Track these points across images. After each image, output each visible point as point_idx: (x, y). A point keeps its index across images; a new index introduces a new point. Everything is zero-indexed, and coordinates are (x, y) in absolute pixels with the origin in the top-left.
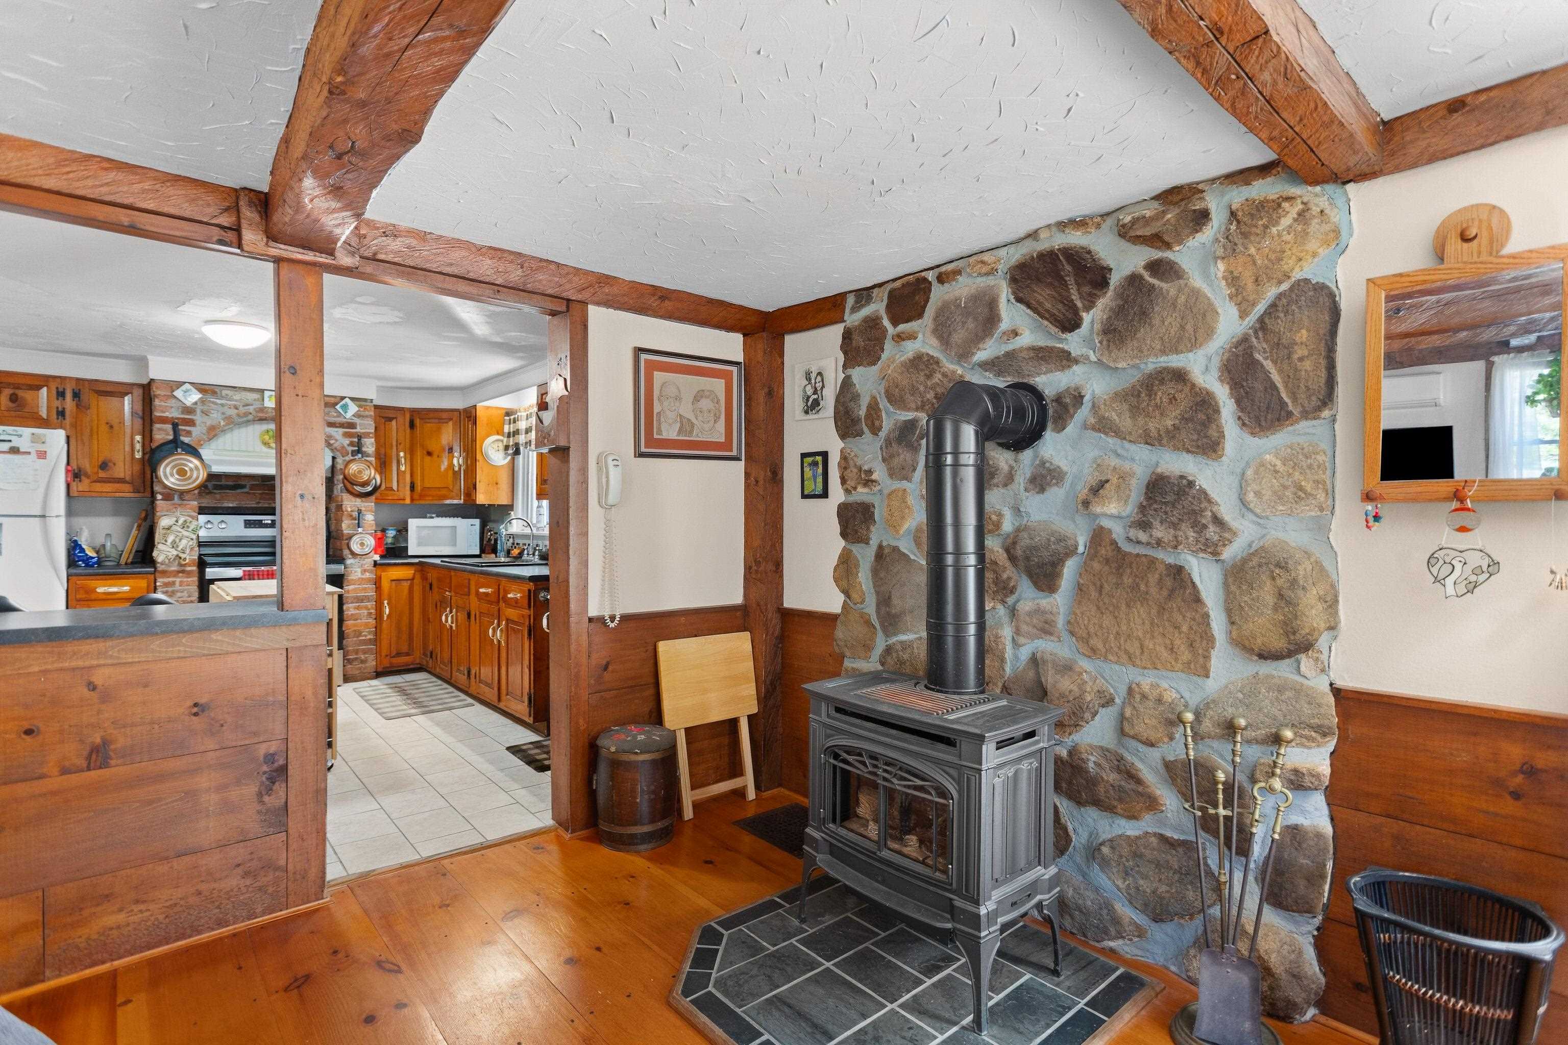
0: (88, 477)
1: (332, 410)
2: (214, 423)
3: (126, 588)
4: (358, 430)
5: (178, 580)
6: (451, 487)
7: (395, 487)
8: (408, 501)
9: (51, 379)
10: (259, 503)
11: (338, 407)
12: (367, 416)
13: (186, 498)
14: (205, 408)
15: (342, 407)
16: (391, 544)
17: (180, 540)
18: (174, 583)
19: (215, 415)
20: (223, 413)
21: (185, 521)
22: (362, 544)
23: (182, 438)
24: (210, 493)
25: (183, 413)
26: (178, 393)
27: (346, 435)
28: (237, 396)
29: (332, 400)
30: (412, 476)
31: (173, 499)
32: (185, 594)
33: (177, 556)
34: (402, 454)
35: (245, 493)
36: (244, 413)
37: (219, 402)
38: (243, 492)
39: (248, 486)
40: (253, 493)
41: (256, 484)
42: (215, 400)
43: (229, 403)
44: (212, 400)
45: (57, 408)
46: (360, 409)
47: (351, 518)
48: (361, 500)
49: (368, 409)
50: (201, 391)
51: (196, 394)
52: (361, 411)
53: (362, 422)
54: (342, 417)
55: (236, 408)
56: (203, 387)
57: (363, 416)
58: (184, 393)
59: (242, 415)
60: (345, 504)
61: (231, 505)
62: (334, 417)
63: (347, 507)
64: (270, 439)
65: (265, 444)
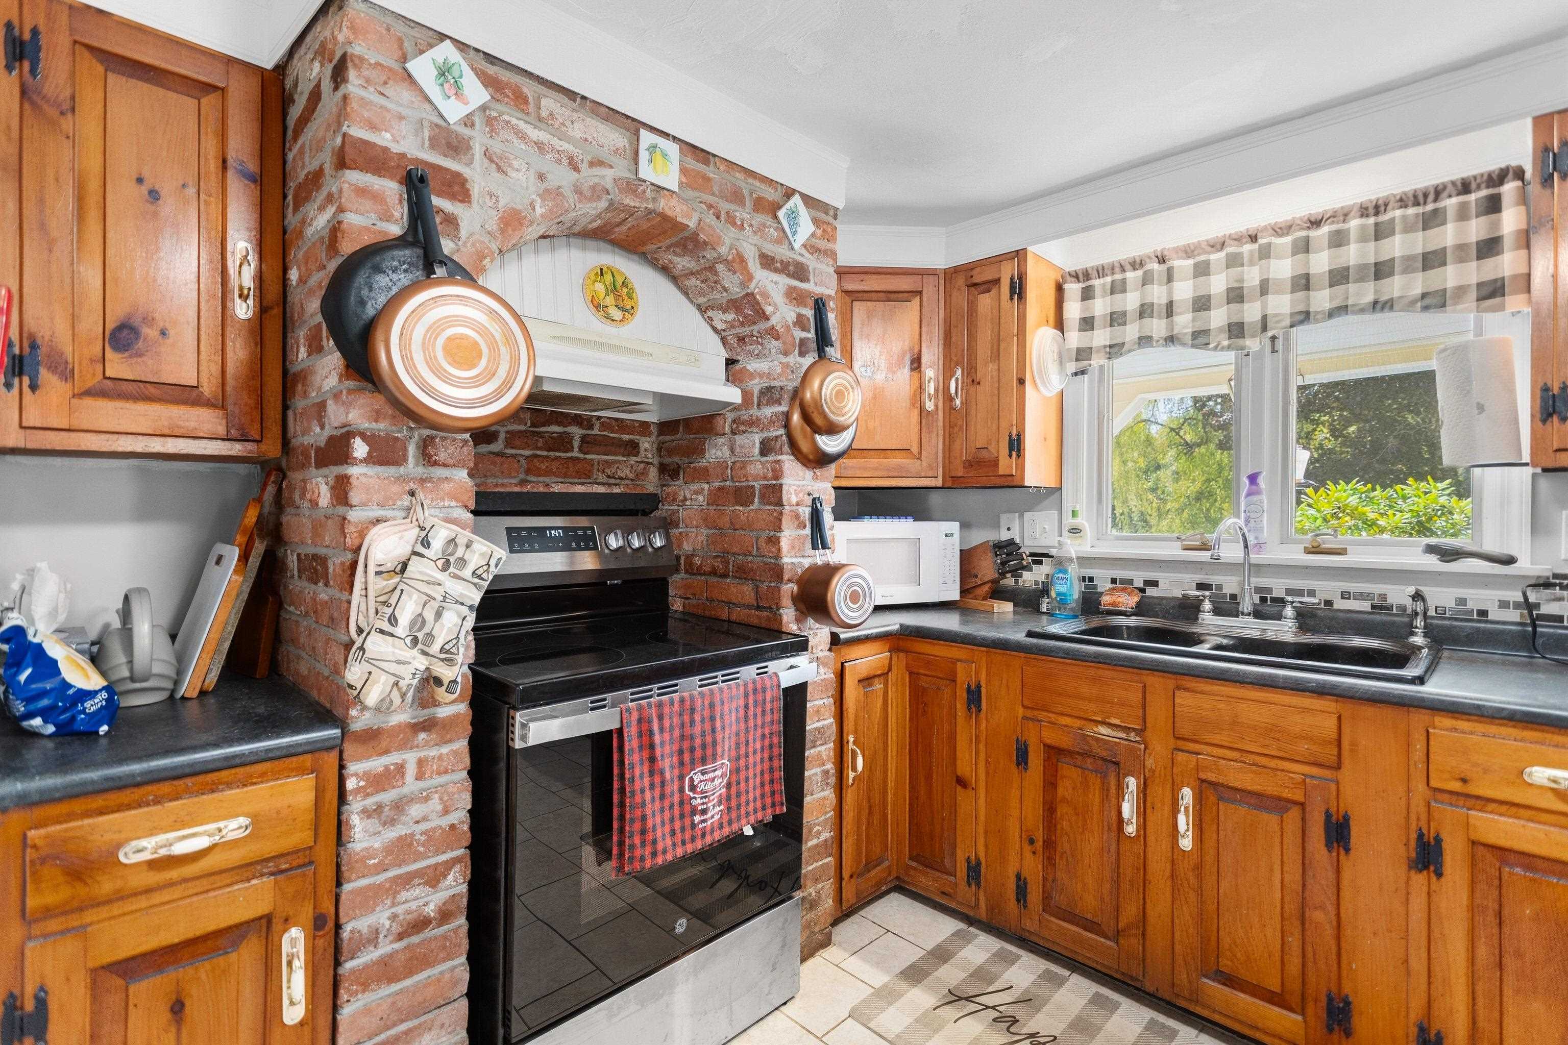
0: (66, 373)
2: (519, 204)
3: (237, 829)
4: (812, 285)
5: (410, 758)
11: (780, 215)
12: (826, 253)
13: (442, 456)
14: (496, 147)
15: (788, 218)
17: (439, 615)
18: (401, 768)
19: (519, 176)
20: (541, 177)
21: (452, 541)
25: (434, 144)
26: (422, 72)
27: (790, 295)
28: (577, 124)
29: (771, 195)
31: (399, 461)
32: (435, 804)
33: (429, 672)
35: (493, 453)
36: (593, 188)
37: (534, 134)
38: (491, 453)
39: (502, 436)
40: (512, 455)
41: (520, 432)
42: (522, 125)
43: (556, 142)
44: (513, 120)
46: (819, 232)
47: (796, 522)
48: (812, 474)
49: (828, 233)
50: (486, 79)
51: (474, 89)
52: (820, 238)
53: (818, 265)
54: (787, 244)
55: (573, 165)
56: (493, 70)
57: (819, 251)
58: (441, 74)
59: (586, 189)
60: (786, 484)
62: (773, 241)
63: (791, 494)
64: (607, 294)
65: (598, 306)
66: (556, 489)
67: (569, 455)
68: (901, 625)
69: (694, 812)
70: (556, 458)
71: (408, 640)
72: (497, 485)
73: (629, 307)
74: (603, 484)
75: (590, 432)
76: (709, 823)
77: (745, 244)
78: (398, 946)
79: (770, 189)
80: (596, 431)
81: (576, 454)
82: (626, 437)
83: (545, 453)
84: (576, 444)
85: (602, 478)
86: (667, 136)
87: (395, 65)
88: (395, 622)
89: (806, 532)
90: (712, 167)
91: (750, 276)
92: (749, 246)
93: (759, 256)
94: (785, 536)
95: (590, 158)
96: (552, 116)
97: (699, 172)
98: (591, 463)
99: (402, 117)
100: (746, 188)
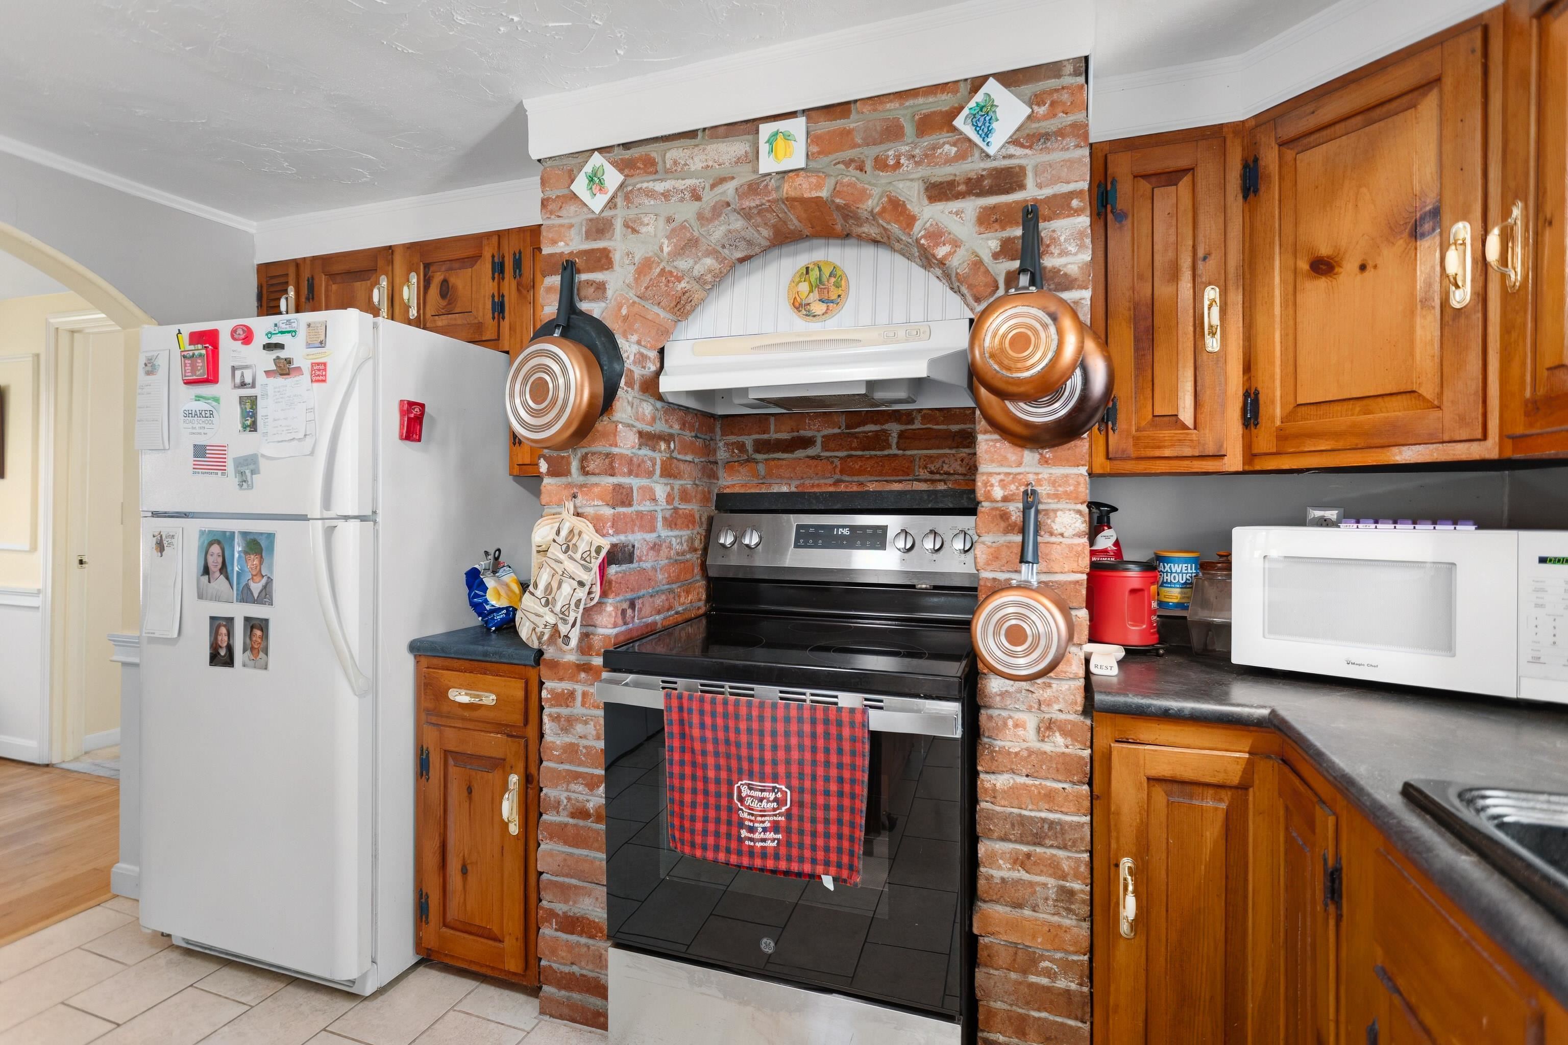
1: (943, 137)
2: (651, 252)
3: (490, 699)
4: (1031, 192)
5: (578, 689)
6: (1428, 390)
7: (1186, 416)
8: (1234, 461)
10: (837, 482)
11: (959, 122)
12: (1060, 133)
13: (592, 467)
14: (632, 213)
15: (974, 119)
16: (1181, 606)
17: (559, 586)
18: (572, 694)
19: (650, 229)
20: (669, 220)
22: (1015, 635)
23: (584, 306)
24: (749, 460)
25: (588, 236)
26: (580, 186)
27: (987, 217)
28: (698, 159)
29: (944, 102)
30: (1248, 368)
31: (567, 473)
32: (590, 730)
33: (556, 626)
34: (1211, 293)
35: (813, 458)
36: (714, 208)
37: (660, 187)
38: (808, 457)
39: (819, 440)
40: (828, 458)
41: (834, 435)
42: (651, 185)
43: (681, 184)
44: (645, 185)
45: (493, 296)
46: (1041, 110)
47: (1003, 525)
48: (1037, 456)
49: (1064, 104)
50: (622, 166)
51: (613, 178)
52: (1045, 117)
53: (1045, 158)
54: (977, 154)
55: (696, 197)
56: (627, 154)
57: (1046, 137)
58: (591, 180)
59: (708, 214)
60: (983, 474)
61: (785, 489)
62: (949, 161)
63: (992, 485)
64: (811, 291)
65: (800, 306)
66: (871, 487)
67: (886, 452)
68: (1273, 712)
69: (741, 824)
70: (871, 457)
71: (543, 601)
72: (813, 486)
73: (833, 296)
74: (926, 481)
75: (910, 427)
76: (759, 844)
77: (901, 185)
78: (571, 821)
80: (917, 425)
81: (894, 451)
82: (955, 428)
83: (859, 453)
84: (894, 440)
85: (924, 474)
86: (792, 115)
87: (566, 192)
88: (536, 586)
89: (1019, 538)
90: (854, 116)
91: (911, 220)
92: (908, 183)
93: (927, 189)
94: (983, 543)
95: (711, 182)
96: (675, 163)
97: (834, 131)
98: (911, 459)
99: (571, 226)
100: (904, 116)
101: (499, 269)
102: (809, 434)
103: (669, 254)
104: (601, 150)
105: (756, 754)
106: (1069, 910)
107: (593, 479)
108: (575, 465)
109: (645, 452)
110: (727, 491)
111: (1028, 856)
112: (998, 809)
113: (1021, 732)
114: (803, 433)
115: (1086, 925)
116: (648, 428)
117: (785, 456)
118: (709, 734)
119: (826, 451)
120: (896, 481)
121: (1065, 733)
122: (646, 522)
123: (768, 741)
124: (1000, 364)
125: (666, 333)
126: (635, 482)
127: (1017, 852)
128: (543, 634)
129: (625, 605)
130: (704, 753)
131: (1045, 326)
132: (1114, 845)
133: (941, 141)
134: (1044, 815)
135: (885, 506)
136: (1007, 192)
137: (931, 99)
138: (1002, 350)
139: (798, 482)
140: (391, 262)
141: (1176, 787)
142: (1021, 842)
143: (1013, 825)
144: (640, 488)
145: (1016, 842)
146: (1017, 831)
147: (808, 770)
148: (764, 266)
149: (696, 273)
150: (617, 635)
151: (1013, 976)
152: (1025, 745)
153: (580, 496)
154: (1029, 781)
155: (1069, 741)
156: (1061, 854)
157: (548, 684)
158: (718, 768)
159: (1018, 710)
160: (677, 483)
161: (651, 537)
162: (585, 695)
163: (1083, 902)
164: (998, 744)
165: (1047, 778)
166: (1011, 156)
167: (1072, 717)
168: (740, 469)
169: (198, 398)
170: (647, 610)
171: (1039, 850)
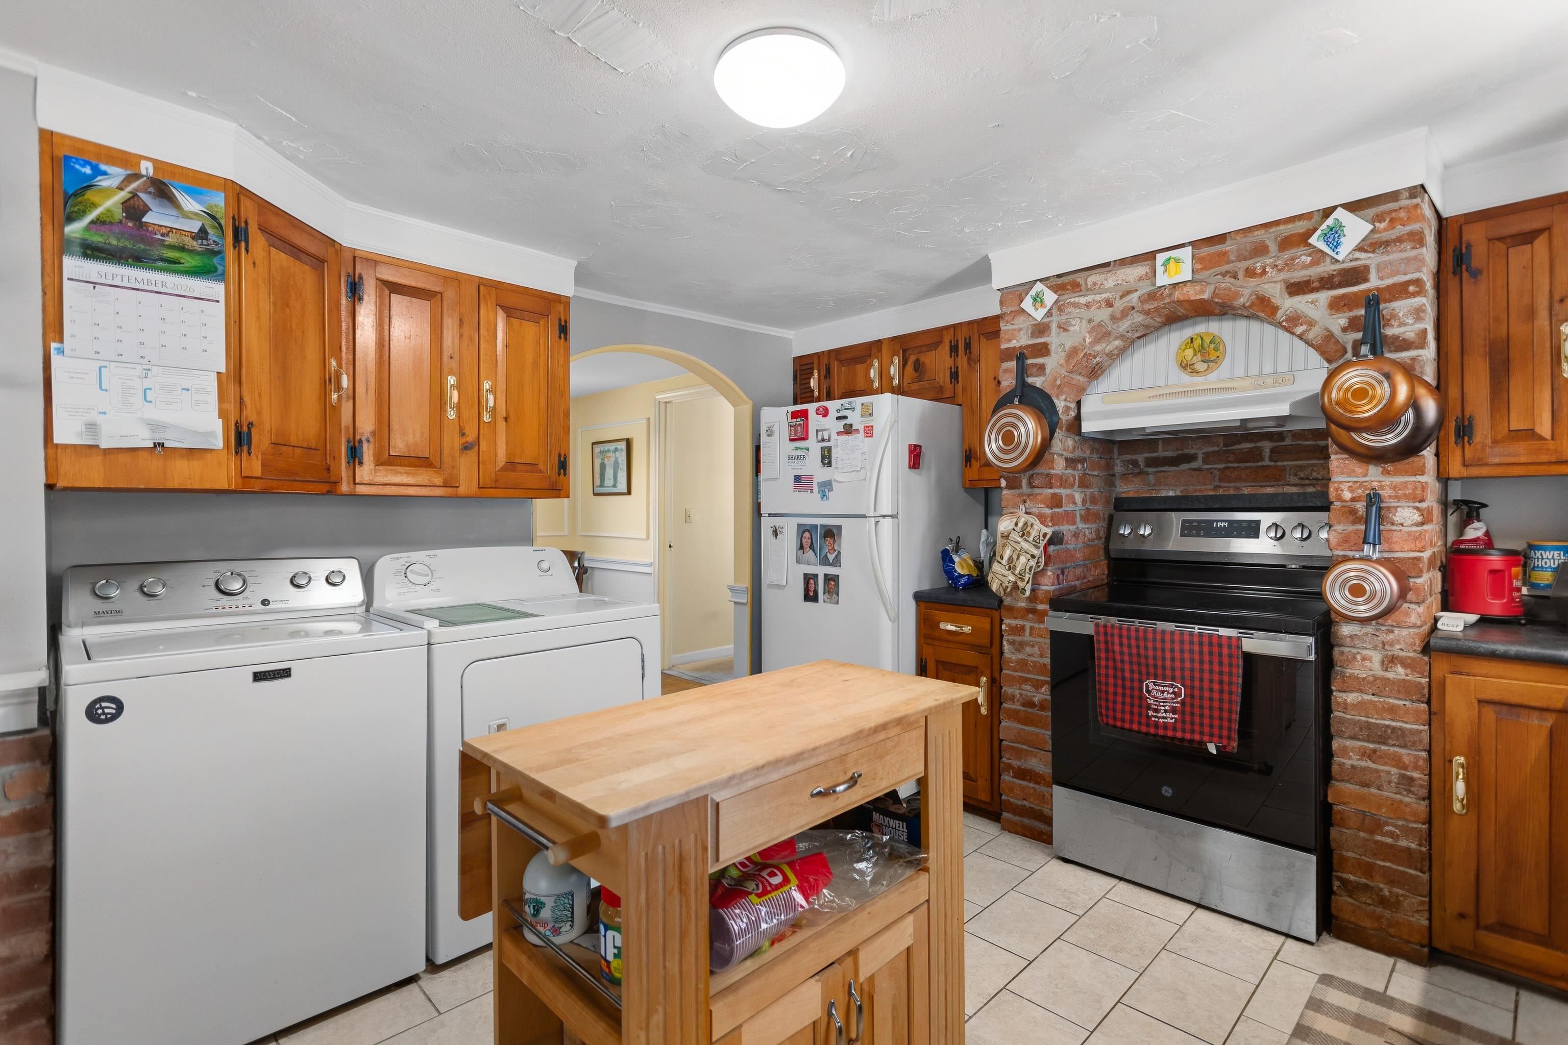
1: (1301, 250)
2: (1077, 343)
3: (967, 629)
4: (1374, 282)
5: (1027, 624)
9: (945, 332)
10: (1216, 488)
11: (1313, 240)
12: (1399, 240)
13: (1037, 483)
14: (1064, 319)
15: (1325, 237)
16: (1552, 587)
17: (1018, 558)
18: (1023, 628)
19: (1077, 328)
20: (1090, 321)
22: (1357, 591)
23: (1030, 380)
24: (1141, 473)
25: (1033, 335)
26: (1027, 304)
27: (1336, 305)
28: (1110, 281)
29: (1301, 227)
31: (1019, 487)
32: (1037, 652)
33: (1015, 583)
34: (1565, 330)
35: (1195, 470)
36: (1123, 311)
37: (1083, 300)
38: (1191, 469)
39: (1200, 457)
40: (1208, 469)
41: (1213, 452)
42: (1077, 299)
43: (1098, 297)
44: (1072, 300)
45: (951, 368)
46: (1382, 226)
47: (1351, 518)
48: (1380, 469)
49: (1401, 219)
50: (1056, 289)
51: (1050, 297)
52: (1385, 230)
53: (1386, 258)
54: (1328, 260)
55: (1109, 304)
56: (1060, 281)
57: (1387, 243)
58: (1035, 300)
59: (1118, 314)
60: (1335, 482)
61: (1171, 494)
62: (1305, 267)
63: (1342, 490)
64: (1195, 355)
65: (1186, 366)
66: (1246, 491)
67: (1260, 464)
69: (1149, 707)
70: (1246, 468)
71: (1007, 567)
72: (1195, 491)
75: (1281, 444)
76: (1162, 721)
77: (1266, 286)
78: (1022, 708)
79: (1301, 223)
80: (1288, 442)
81: (1267, 462)
83: (1236, 465)
84: (1266, 454)
85: (1294, 480)
86: (1182, 246)
87: (1017, 308)
88: (1002, 558)
89: (1363, 527)
90: (1229, 242)
91: (1274, 309)
92: (1272, 285)
93: (1287, 288)
94: (1335, 531)
95: (1121, 294)
96: (1095, 284)
97: (1214, 253)
98: (1283, 469)
99: (1020, 329)
100: (1269, 238)
101: (954, 349)
102: (1192, 451)
103: (1090, 343)
104: (1041, 280)
105: (1160, 663)
106: (1409, 791)
107: (1037, 491)
108: (1024, 482)
109: (1069, 471)
110: (1124, 495)
111: (1375, 751)
112: (1349, 717)
113: (1367, 664)
114: (1186, 451)
115: (1427, 802)
116: (1071, 455)
117: (1171, 469)
118: (1126, 650)
119: (1207, 464)
120: (1268, 486)
121: (1405, 665)
122: (1069, 518)
123: (1168, 655)
124: (1345, 409)
125: (1082, 390)
126: (1063, 492)
127: (1365, 748)
128: (1007, 587)
129: (1059, 572)
130: (1122, 661)
131: (1380, 382)
132: (1448, 746)
133: (1299, 254)
134: (1387, 723)
135: (1259, 505)
136: (1354, 285)
137: (1290, 226)
138: (1346, 399)
139: (1182, 488)
140: (880, 350)
141: (1504, 709)
142: (1368, 741)
143: (1361, 729)
144: (1066, 496)
145: (1363, 740)
146: (1365, 733)
147: (1197, 675)
148: (1157, 339)
149: (1107, 351)
150: (1054, 591)
151: (1362, 834)
152: (1371, 673)
153: (1028, 502)
154: (1375, 699)
155: (1409, 671)
156: (1403, 751)
157: (1006, 621)
158: (1132, 671)
159: (1365, 648)
160: (1088, 491)
161: (1073, 528)
162: (1031, 628)
163: (1421, 786)
164: (1349, 671)
165: (1389, 697)
166: (1356, 259)
167: (1411, 655)
168: (1134, 479)
169: (797, 449)
170: (1071, 577)
171: (1383, 747)
